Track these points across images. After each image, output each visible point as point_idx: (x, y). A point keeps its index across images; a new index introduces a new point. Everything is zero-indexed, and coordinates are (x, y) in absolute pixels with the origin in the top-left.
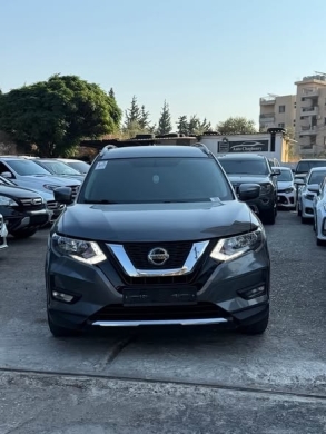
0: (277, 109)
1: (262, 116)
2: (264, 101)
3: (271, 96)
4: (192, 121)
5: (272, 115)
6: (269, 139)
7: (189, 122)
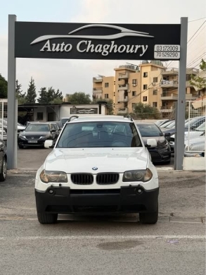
0: (103, 85)
1: (94, 89)
5: (101, 89)
6: (98, 107)
7: (47, 91)
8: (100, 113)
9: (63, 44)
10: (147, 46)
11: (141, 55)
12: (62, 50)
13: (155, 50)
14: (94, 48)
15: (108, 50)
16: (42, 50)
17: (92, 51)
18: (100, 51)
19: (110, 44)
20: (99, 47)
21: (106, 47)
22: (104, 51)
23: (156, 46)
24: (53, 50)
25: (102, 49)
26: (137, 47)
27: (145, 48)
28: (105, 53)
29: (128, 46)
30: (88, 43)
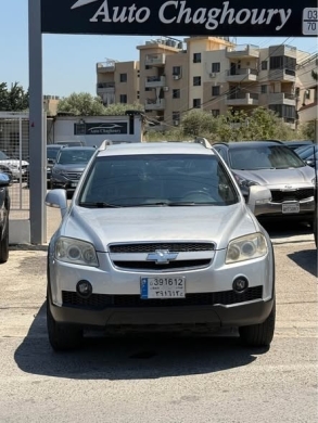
0: (117, 78)
1: (100, 86)
2: (102, 68)
3: (109, 62)
4: (13, 89)
5: (112, 85)
6: (128, 121)
7: (9, 90)
8: (132, 132)
9: (133, 8)
10: (289, 11)
11: (278, 28)
12: (131, 20)
13: (305, 17)
14: (192, 16)
15: (218, 19)
16: (94, 19)
17: (187, 21)
18: (202, 20)
19: (222, 7)
20: (200, 13)
21: (214, 13)
22: (211, 20)
23: (306, 10)
24: (115, 20)
25: (206, 16)
26: (272, 12)
27: (286, 14)
28: (211, 25)
29: (255, 11)
30: (180, 5)
